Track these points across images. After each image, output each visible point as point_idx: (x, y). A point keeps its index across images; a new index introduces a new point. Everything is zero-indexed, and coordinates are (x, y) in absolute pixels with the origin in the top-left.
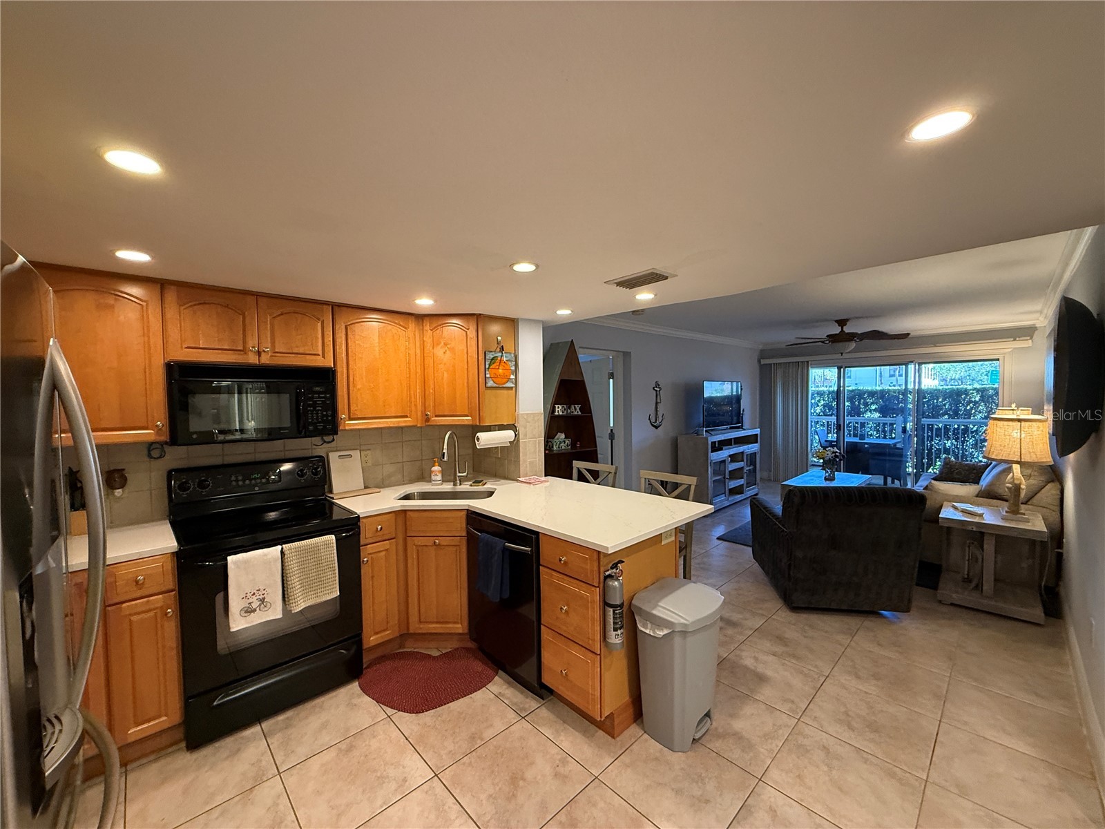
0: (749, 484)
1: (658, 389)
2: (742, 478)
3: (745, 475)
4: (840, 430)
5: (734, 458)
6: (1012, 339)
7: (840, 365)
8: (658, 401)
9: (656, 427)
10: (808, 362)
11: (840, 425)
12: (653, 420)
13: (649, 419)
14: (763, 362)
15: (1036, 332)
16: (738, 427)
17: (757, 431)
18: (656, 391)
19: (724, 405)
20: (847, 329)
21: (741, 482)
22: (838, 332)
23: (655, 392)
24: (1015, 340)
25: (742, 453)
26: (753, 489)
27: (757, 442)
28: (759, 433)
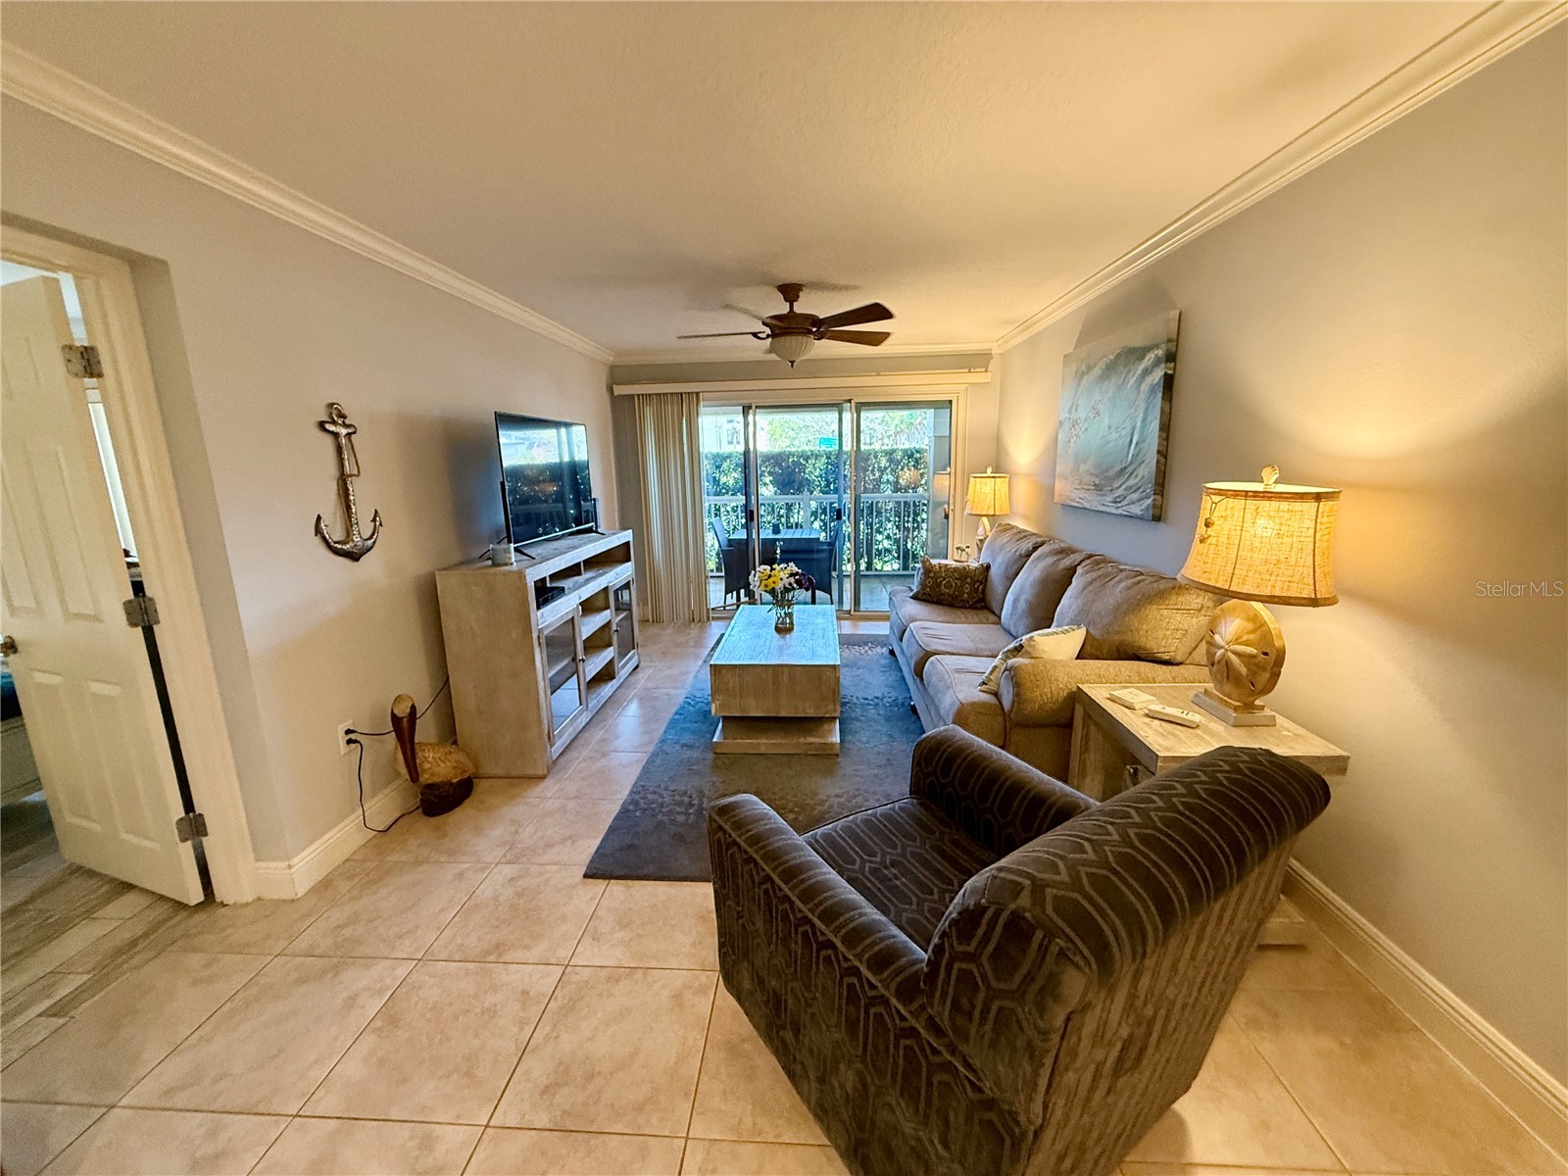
0: (622, 654)
1: (343, 431)
2: (610, 645)
3: (615, 638)
4: (752, 519)
5: (588, 607)
6: (967, 370)
7: (746, 402)
8: (347, 469)
9: (354, 556)
10: (697, 394)
11: (752, 512)
12: (336, 533)
13: (318, 531)
14: (619, 390)
15: (991, 362)
16: (589, 530)
17: (627, 536)
18: (336, 435)
19: (544, 481)
20: (799, 308)
21: (609, 653)
22: (786, 312)
23: (328, 440)
24: (970, 372)
25: (606, 589)
26: (630, 659)
27: (629, 560)
28: (631, 539)
